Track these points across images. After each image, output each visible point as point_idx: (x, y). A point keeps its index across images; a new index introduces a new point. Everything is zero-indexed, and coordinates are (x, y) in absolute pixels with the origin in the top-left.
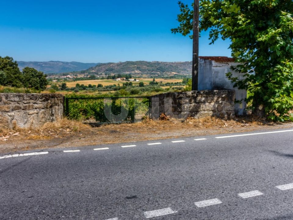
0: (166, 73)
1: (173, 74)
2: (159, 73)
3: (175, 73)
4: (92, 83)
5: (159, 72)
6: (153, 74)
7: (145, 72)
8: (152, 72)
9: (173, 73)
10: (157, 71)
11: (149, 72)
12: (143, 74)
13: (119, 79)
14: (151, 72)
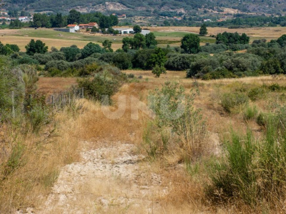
0: (205, 12)
1: (228, 14)
2: (183, 11)
3: (232, 11)
4: (20, 42)
5: (184, 8)
6: (163, 15)
7: (139, 9)
8: (163, 10)
9: (227, 10)
10: (175, 5)
11: (153, 10)
12: (132, 13)
13: (77, 27)
14: (156, 8)
